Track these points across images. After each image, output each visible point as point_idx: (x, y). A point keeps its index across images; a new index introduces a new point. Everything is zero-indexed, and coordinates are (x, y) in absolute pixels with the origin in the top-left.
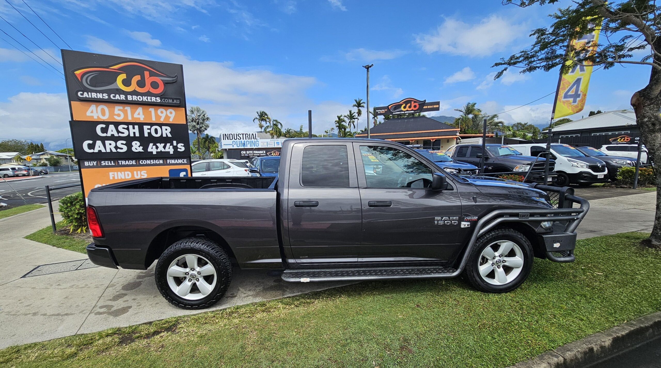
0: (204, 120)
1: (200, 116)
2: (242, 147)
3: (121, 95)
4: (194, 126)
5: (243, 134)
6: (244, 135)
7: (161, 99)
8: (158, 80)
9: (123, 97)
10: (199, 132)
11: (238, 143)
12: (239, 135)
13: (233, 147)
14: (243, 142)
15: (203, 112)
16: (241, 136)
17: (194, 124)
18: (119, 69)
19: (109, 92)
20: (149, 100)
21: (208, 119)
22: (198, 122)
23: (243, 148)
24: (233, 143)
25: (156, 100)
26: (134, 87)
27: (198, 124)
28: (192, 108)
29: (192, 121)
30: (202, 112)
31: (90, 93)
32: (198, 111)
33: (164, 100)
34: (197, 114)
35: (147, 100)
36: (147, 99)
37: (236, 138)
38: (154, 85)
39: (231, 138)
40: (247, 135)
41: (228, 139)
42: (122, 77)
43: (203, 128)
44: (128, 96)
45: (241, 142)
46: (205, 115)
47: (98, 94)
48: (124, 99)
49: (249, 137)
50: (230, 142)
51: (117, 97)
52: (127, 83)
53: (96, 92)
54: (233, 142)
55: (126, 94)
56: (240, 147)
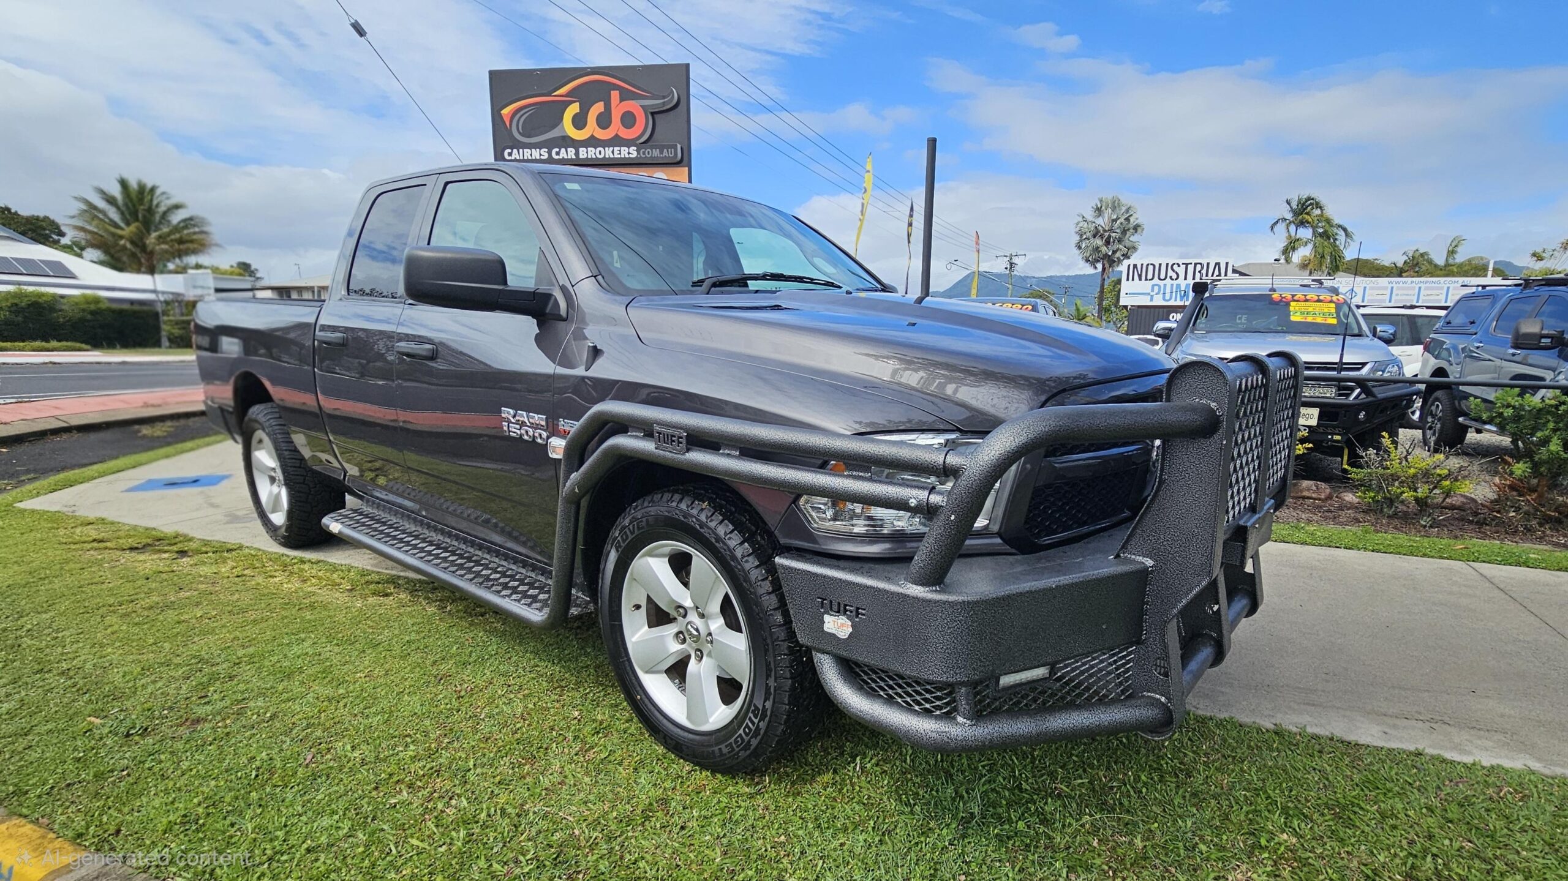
0: (1124, 232)
1: (1115, 220)
2: (1179, 303)
3: (569, 149)
4: (1097, 249)
5: (1187, 265)
6: (1191, 268)
7: (638, 151)
8: (634, 106)
9: (571, 153)
10: (1107, 265)
11: (1168, 290)
12: (1175, 267)
13: (1151, 300)
14: (1183, 288)
15: (1127, 211)
16: (1181, 270)
17: (1099, 242)
18: (568, 95)
19: (549, 145)
20: (617, 156)
21: (1136, 228)
22: (1110, 236)
23: (1182, 303)
24: (1153, 291)
25: (629, 153)
26: (591, 128)
27: (1107, 243)
28: (1101, 201)
29: (1094, 236)
30: (1124, 209)
31: (521, 150)
32: (1114, 208)
33: (644, 153)
34: (1109, 218)
35: (612, 156)
36: (613, 152)
37: (1162, 277)
38: (628, 120)
39: (1150, 276)
40: (1199, 267)
41: (1140, 279)
42: (574, 109)
43: (1118, 254)
44: (581, 150)
45: (1178, 286)
46: (1132, 219)
47: (533, 150)
48: (574, 157)
49: (1204, 272)
50: (1144, 286)
51: (563, 154)
52: (579, 122)
53: (531, 146)
54: (1153, 286)
55: (576, 144)
56: (1172, 303)
